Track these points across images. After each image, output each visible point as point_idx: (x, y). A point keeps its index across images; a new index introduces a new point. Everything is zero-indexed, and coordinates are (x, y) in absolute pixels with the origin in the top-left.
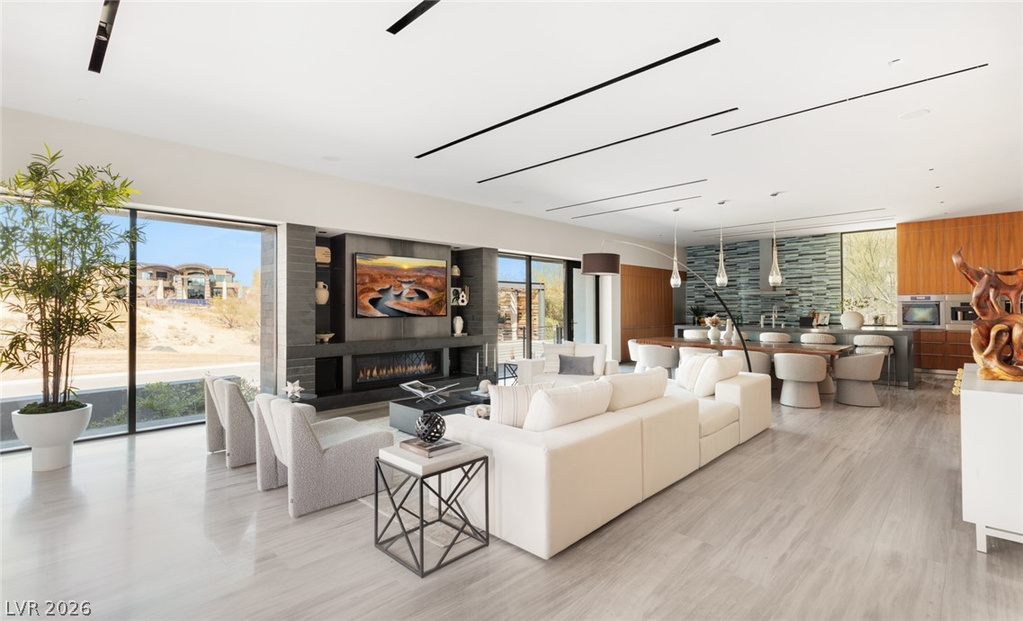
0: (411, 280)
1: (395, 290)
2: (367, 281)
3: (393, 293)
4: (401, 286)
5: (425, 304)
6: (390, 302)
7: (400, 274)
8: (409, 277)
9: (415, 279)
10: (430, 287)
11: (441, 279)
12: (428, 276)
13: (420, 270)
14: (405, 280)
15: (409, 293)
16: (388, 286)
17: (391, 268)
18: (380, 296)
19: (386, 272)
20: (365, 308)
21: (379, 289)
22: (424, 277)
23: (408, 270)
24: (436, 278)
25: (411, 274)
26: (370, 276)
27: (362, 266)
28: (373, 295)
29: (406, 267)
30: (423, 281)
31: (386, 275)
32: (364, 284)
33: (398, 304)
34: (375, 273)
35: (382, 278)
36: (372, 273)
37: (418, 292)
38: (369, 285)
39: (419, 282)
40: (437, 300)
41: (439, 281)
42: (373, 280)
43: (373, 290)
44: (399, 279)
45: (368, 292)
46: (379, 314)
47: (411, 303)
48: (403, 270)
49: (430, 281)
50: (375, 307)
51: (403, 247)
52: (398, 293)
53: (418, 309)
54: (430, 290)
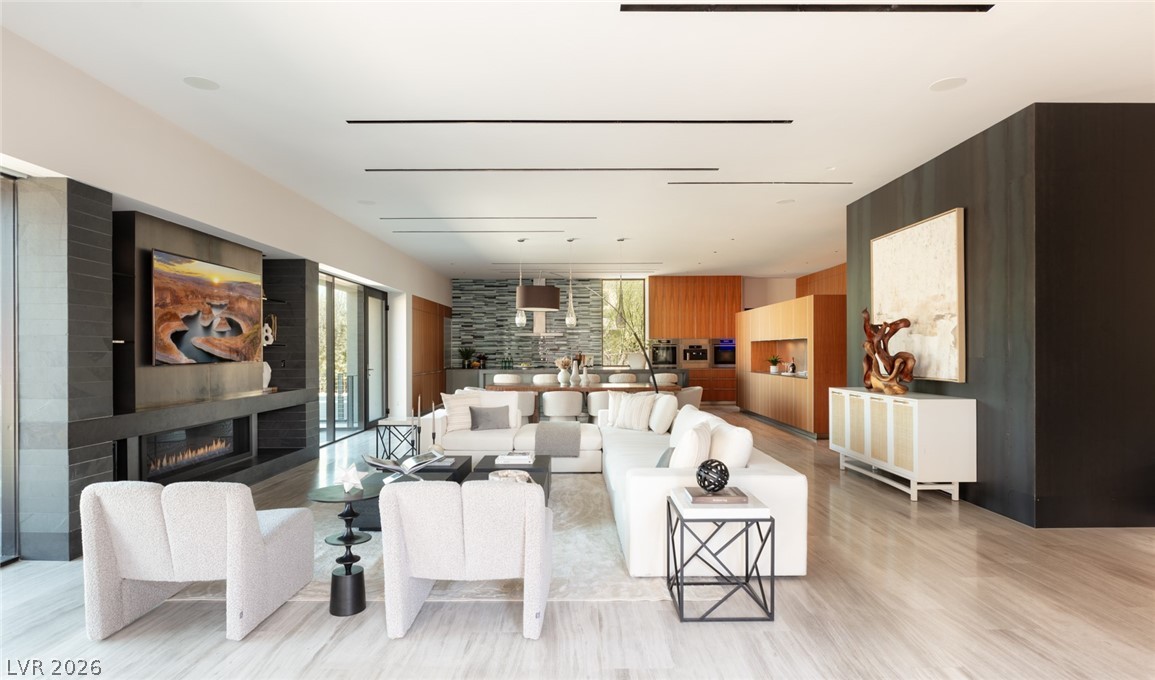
0: (223, 303)
1: (203, 318)
2: (168, 301)
3: (202, 323)
4: (211, 312)
5: (237, 342)
6: (197, 340)
7: (208, 291)
8: (221, 298)
9: (226, 301)
10: (244, 316)
11: (255, 303)
12: (241, 298)
13: (232, 287)
14: (215, 303)
15: (220, 324)
16: (194, 312)
17: (198, 282)
18: (185, 328)
19: (193, 286)
20: (165, 348)
21: (183, 315)
22: (237, 299)
23: (220, 286)
24: (250, 302)
25: (222, 293)
26: (173, 292)
27: (161, 274)
28: (177, 326)
29: (216, 280)
30: (237, 306)
31: (193, 292)
32: (163, 306)
33: (207, 342)
34: (178, 287)
35: (187, 296)
36: (175, 287)
37: (231, 322)
38: (171, 309)
39: (231, 308)
40: (251, 337)
41: (253, 306)
42: (177, 301)
43: (174, 317)
44: (208, 300)
45: (169, 320)
46: (184, 359)
47: (223, 341)
48: (210, 285)
49: (244, 305)
50: (178, 348)
51: (211, 245)
52: (207, 324)
53: (230, 350)
54: (244, 321)
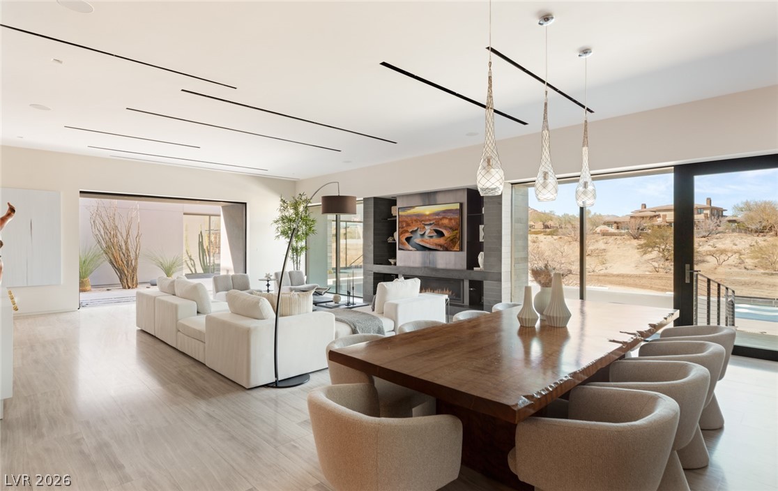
0: (432, 222)
2: (404, 225)
3: (420, 233)
4: (424, 228)
5: (441, 241)
6: (418, 240)
7: (424, 218)
8: (430, 220)
9: (434, 221)
10: (445, 227)
11: (455, 219)
12: (444, 218)
13: (437, 214)
14: (427, 223)
15: (429, 233)
16: (416, 228)
17: (419, 215)
19: (415, 218)
20: (403, 244)
21: (411, 230)
22: (441, 219)
23: (429, 215)
24: (451, 220)
25: (431, 218)
26: (406, 222)
27: (402, 216)
28: (408, 235)
29: (427, 213)
30: (440, 223)
31: (415, 220)
32: (403, 228)
33: (423, 241)
34: (408, 220)
35: (413, 222)
37: (437, 231)
38: (405, 228)
39: (437, 224)
40: (451, 238)
41: (453, 221)
42: (408, 225)
43: (407, 231)
44: (423, 222)
45: (405, 233)
46: (411, 248)
47: (432, 240)
48: (425, 215)
49: (446, 222)
50: (408, 243)
51: (428, 197)
52: (422, 233)
53: (436, 245)
54: (446, 229)
